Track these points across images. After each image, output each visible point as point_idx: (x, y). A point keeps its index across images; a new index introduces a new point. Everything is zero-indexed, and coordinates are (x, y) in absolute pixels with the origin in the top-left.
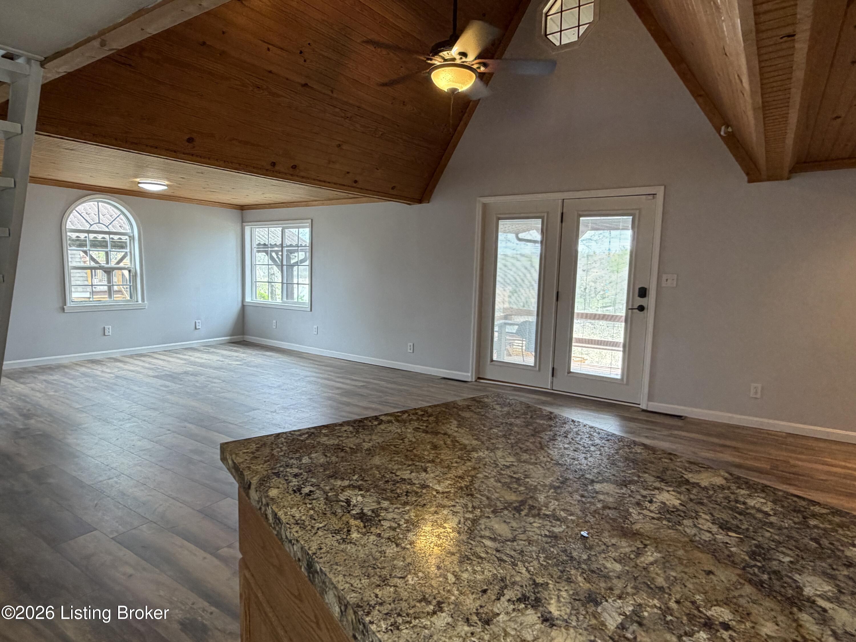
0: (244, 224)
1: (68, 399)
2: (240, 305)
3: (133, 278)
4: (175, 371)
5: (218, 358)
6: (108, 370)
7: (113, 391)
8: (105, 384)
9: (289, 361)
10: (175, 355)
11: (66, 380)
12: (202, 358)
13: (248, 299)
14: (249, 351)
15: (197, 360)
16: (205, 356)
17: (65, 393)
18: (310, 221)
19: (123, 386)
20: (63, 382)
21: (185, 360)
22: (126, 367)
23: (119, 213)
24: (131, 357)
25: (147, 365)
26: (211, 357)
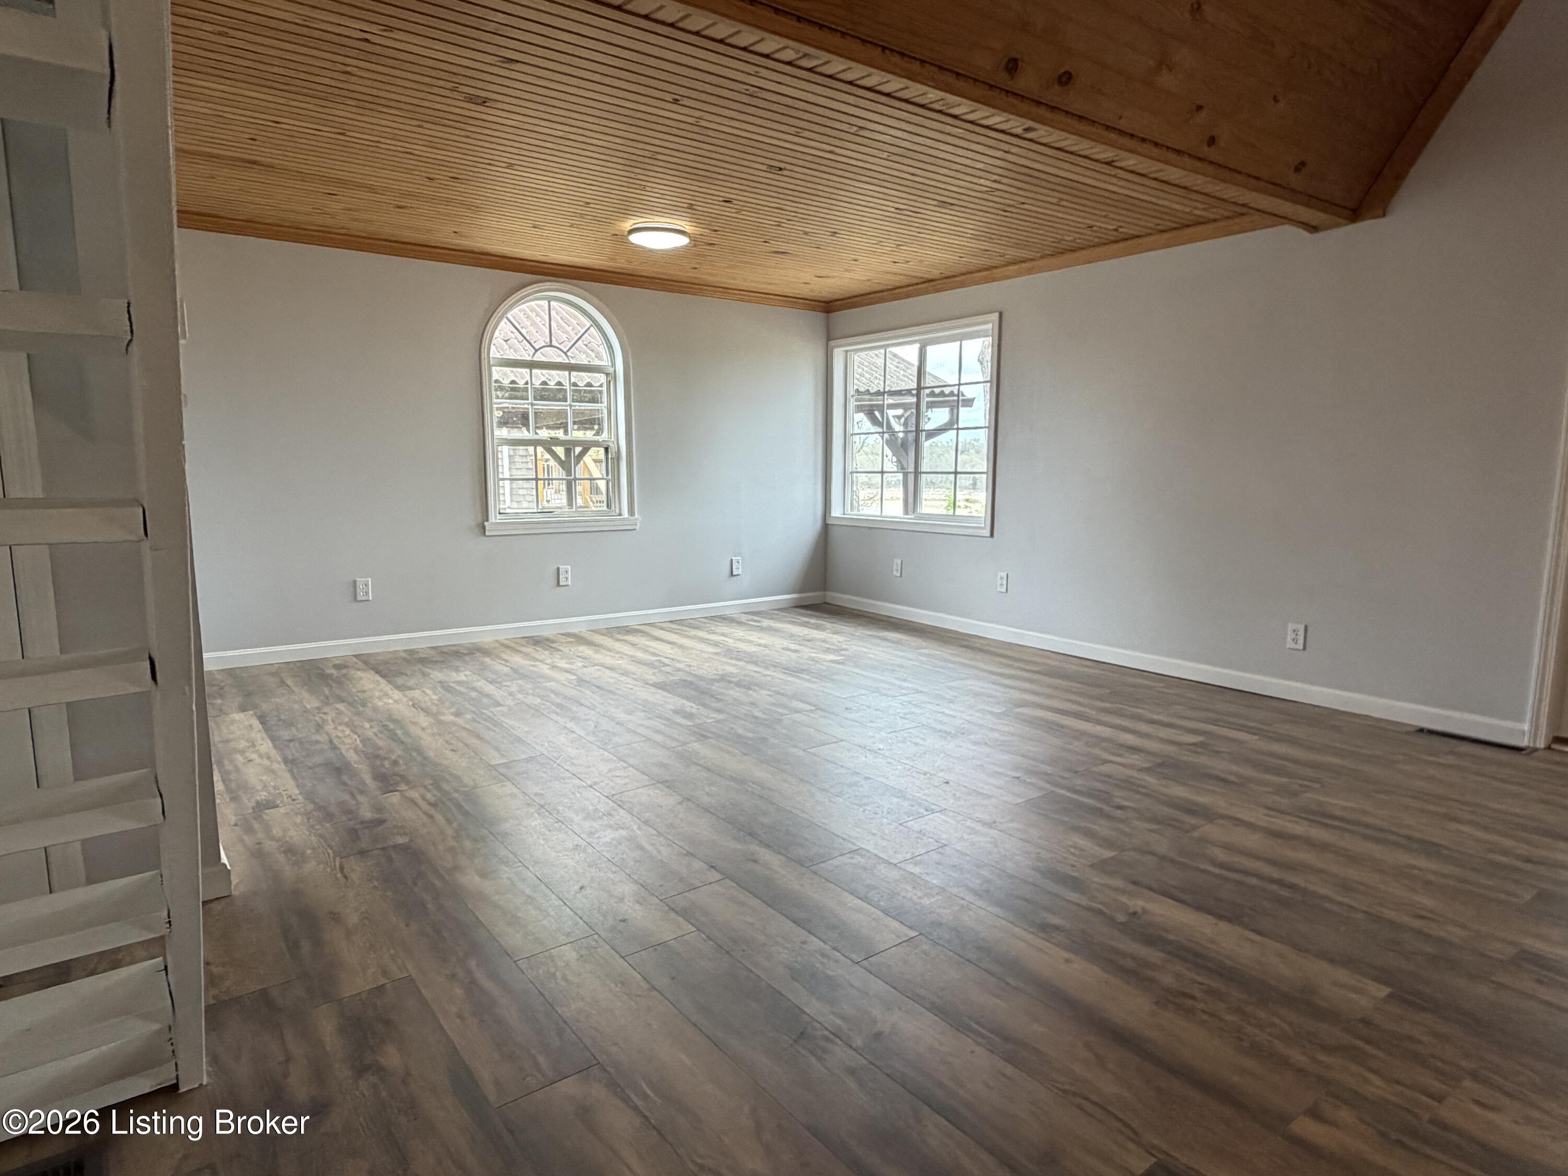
0: (832, 343)
1: (478, 737)
2: (819, 524)
3: (613, 463)
4: (700, 672)
5: (786, 643)
6: (563, 664)
7: (573, 719)
8: (558, 700)
9: (949, 657)
10: (693, 632)
11: (481, 684)
12: (750, 642)
13: (836, 512)
14: (847, 628)
15: (742, 646)
16: (755, 636)
17: (474, 720)
18: (997, 314)
19: (593, 708)
20: (474, 689)
21: (716, 644)
22: (600, 657)
23: (588, 323)
24: (609, 632)
25: (640, 655)
26: (766, 639)
